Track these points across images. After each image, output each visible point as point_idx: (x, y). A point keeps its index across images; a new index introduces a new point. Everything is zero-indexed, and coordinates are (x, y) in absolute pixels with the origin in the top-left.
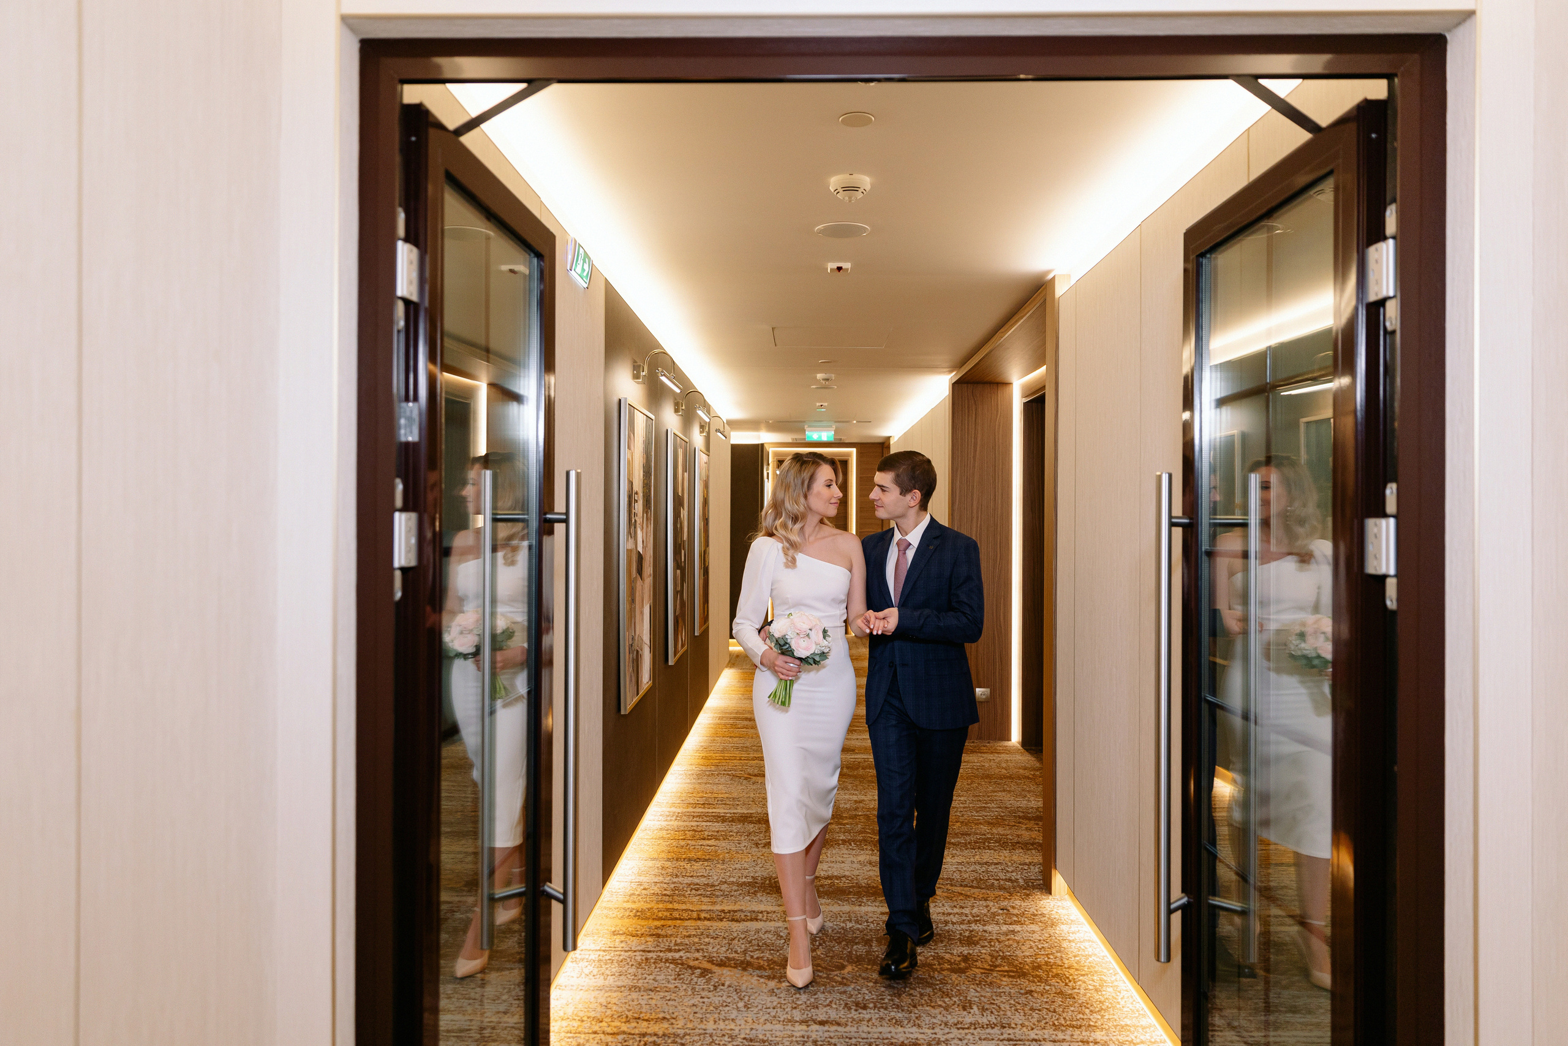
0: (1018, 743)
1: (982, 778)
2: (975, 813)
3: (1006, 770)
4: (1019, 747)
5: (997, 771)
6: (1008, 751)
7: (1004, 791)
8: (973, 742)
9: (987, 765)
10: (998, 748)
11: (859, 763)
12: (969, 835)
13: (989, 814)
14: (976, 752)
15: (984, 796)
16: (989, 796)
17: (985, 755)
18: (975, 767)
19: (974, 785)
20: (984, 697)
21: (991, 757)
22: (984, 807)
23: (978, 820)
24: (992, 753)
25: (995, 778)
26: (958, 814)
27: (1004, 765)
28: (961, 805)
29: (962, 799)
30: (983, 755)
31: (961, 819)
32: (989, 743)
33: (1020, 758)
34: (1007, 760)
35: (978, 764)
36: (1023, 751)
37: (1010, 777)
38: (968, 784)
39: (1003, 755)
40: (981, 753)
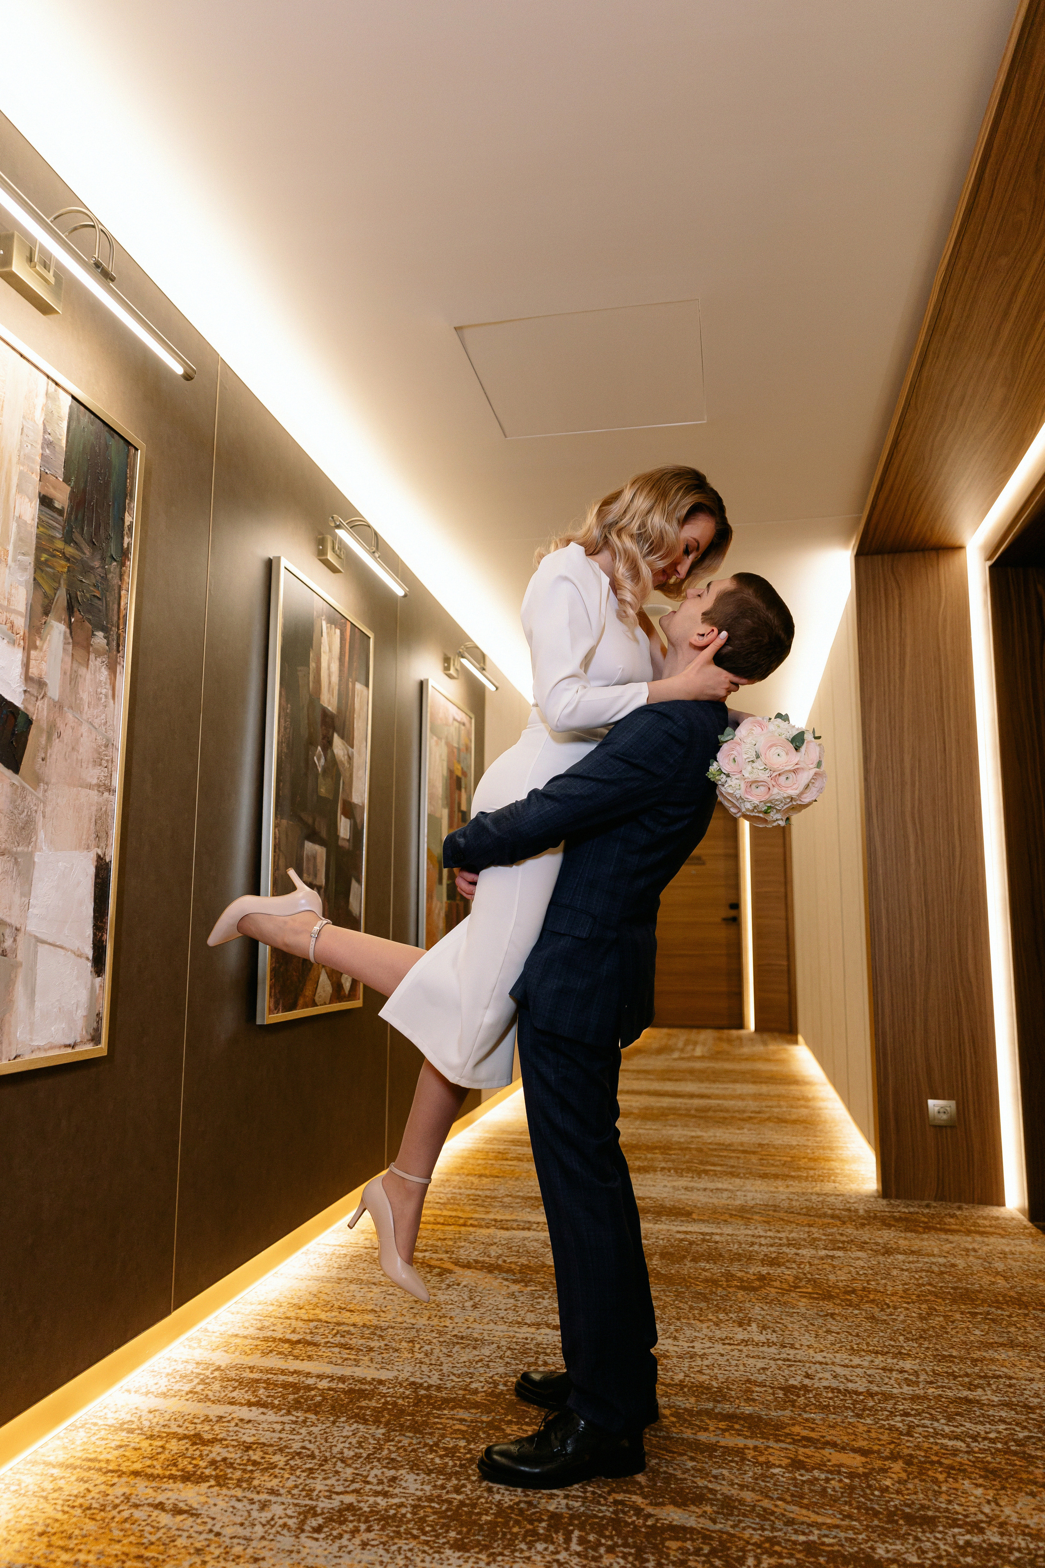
0: (1022, 1211)
1: (954, 1301)
2: (941, 1425)
3: (1006, 1278)
4: (1026, 1222)
5: (986, 1280)
6: (1002, 1229)
7: (1011, 1344)
8: (928, 1206)
9: (961, 1263)
10: (980, 1221)
11: (691, 1243)
12: (929, 1523)
13: (980, 1428)
14: (936, 1229)
15: (962, 1359)
16: (975, 1361)
17: (955, 1238)
18: (936, 1269)
19: (937, 1321)
20: (945, 1117)
21: (966, 1242)
22: (967, 1401)
23: (955, 1452)
24: (968, 1232)
25: (984, 1301)
26: (897, 1422)
27: (1000, 1266)
28: (906, 1389)
29: (908, 1365)
30: (950, 1237)
31: (907, 1446)
32: (960, 1208)
33: (1032, 1248)
34: (1003, 1253)
35: (942, 1260)
36: (1034, 1230)
37: (1019, 1302)
38: (921, 1318)
39: (992, 1240)
40: (946, 1231)
